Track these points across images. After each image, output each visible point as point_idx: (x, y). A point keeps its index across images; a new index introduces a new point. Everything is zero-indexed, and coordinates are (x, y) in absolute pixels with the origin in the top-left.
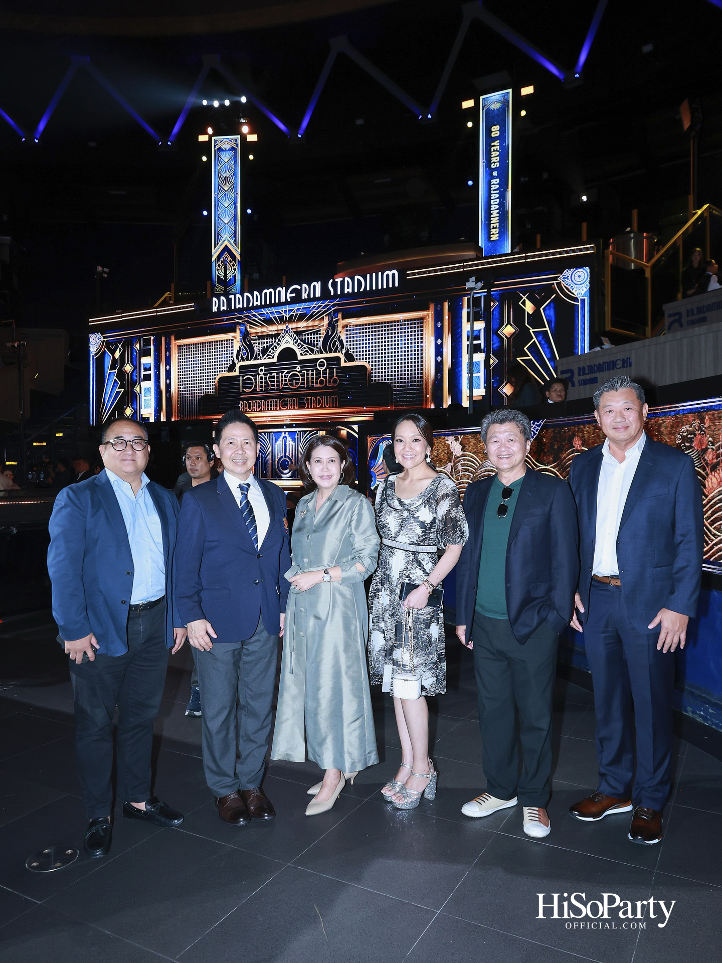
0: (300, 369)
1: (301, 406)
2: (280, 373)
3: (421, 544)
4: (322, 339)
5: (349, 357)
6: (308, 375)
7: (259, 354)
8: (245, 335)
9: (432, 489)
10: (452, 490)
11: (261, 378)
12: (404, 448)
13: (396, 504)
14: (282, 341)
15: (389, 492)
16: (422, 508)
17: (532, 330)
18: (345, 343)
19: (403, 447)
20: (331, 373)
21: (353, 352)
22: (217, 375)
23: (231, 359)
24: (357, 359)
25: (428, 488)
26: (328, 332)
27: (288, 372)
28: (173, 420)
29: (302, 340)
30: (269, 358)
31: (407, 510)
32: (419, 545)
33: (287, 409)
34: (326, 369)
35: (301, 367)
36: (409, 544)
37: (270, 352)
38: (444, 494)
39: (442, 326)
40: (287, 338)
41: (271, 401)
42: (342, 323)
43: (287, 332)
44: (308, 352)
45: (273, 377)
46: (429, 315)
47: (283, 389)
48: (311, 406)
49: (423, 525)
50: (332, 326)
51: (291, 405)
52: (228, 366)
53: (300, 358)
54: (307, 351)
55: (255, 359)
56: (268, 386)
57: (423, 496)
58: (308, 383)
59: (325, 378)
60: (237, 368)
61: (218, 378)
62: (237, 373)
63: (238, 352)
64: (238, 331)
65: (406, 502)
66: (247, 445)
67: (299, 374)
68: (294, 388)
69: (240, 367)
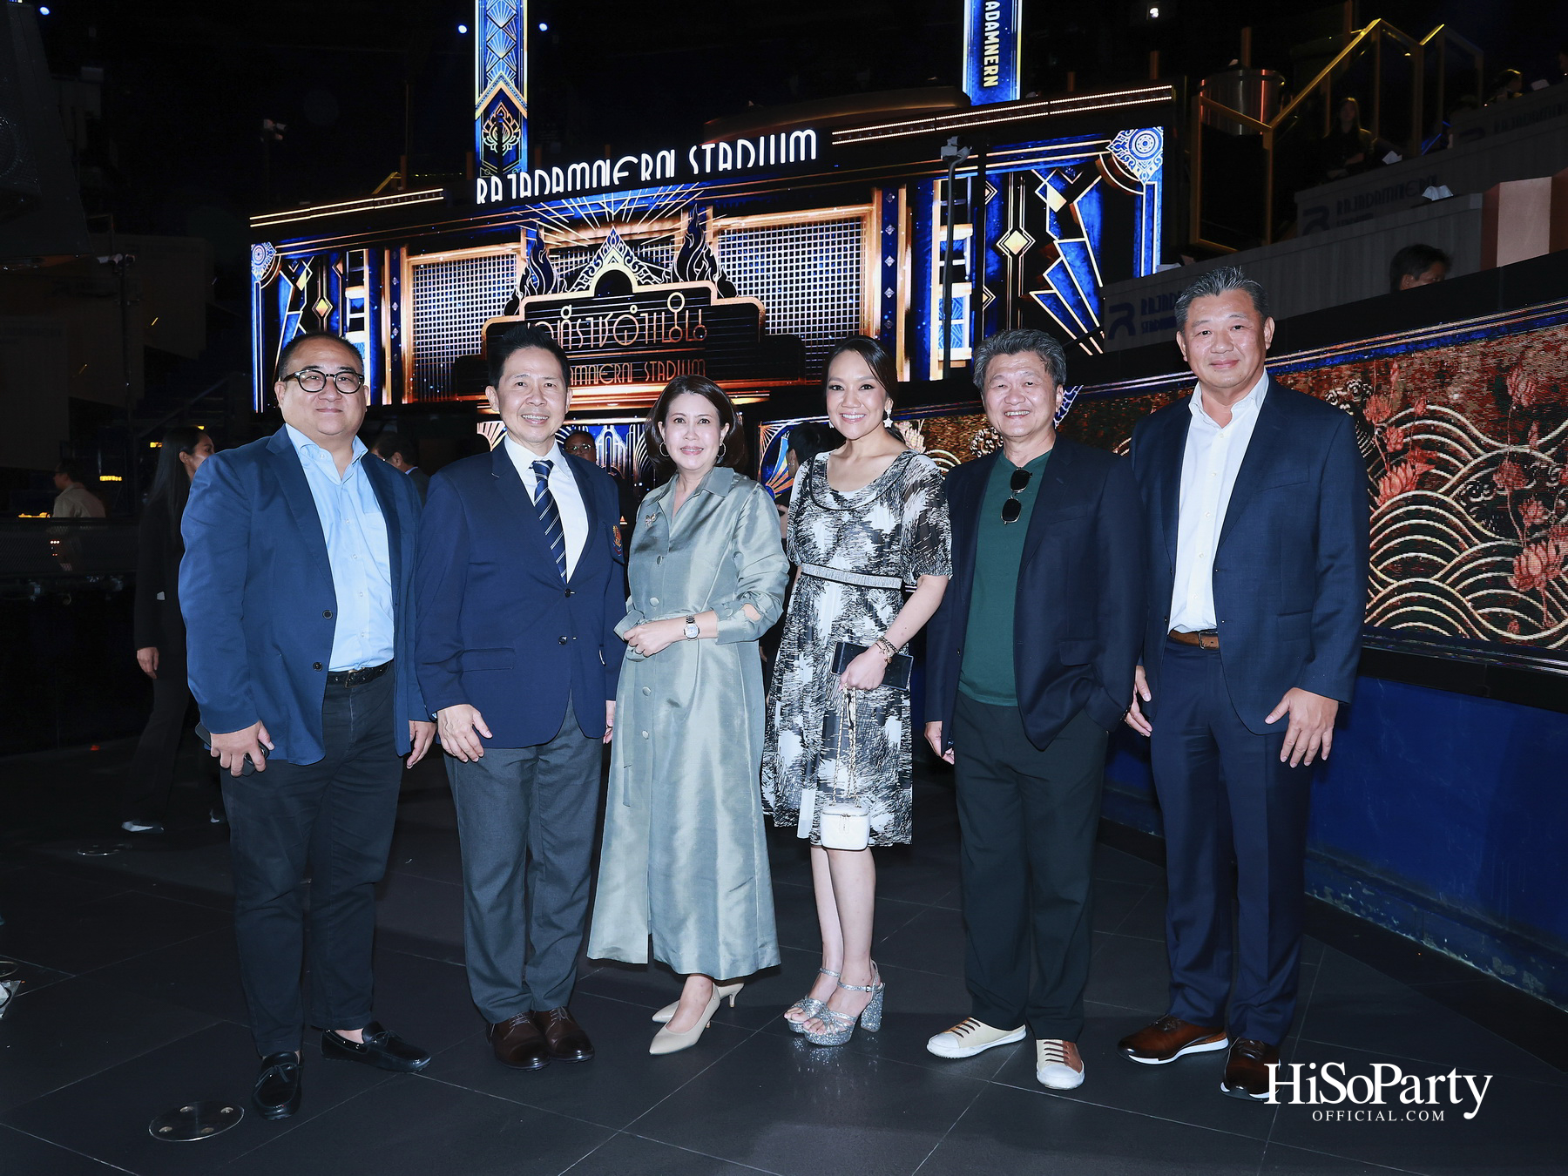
0: (636, 310)
1: (639, 378)
2: (601, 318)
3: (873, 572)
4: (677, 253)
5: (727, 289)
7: (562, 282)
8: (537, 248)
9: (895, 474)
10: (931, 475)
11: (566, 326)
12: (845, 401)
13: (829, 500)
14: (603, 258)
15: (816, 480)
16: (877, 507)
17: (1057, 242)
18: (718, 263)
19: (842, 400)
20: (693, 317)
21: (734, 279)
22: (486, 320)
23: (510, 290)
24: (740, 292)
25: (888, 471)
26: (687, 243)
27: (616, 316)
28: (405, 402)
29: (641, 258)
30: (581, 290)
31: (848, 510)
32: (869, 573)
33: (613, 383)
34: (683, 311)
35: (639, 306)
36: (852, 571)
38: (916, 481)
39: (896, 232)
40: (613, 252)
41: (583, 369)
42: (714, 224)
43: (613, 243)
44: (651, 279)
45: (588, 325)
46: (872, 211)
47: (605, 346)
48: (656, 379)
49: (877, 537)
50: (696, 231)
51: (621, 376)
52: (506, 303)
53: (636, 289)
54: (648, 277)
55: (555, 291)
56: (577, 341)
57: (878, 485)
58: (651, 336)
59: (682, 326)
60: (521, 308)
61: (486, 325)
62: (521, 317)
63: (524, 278)
64: (523, 239)
65: (848, 496)
66: (550, 389)
67: (634, 319)
68: (626, 344)
69: (529, 307)
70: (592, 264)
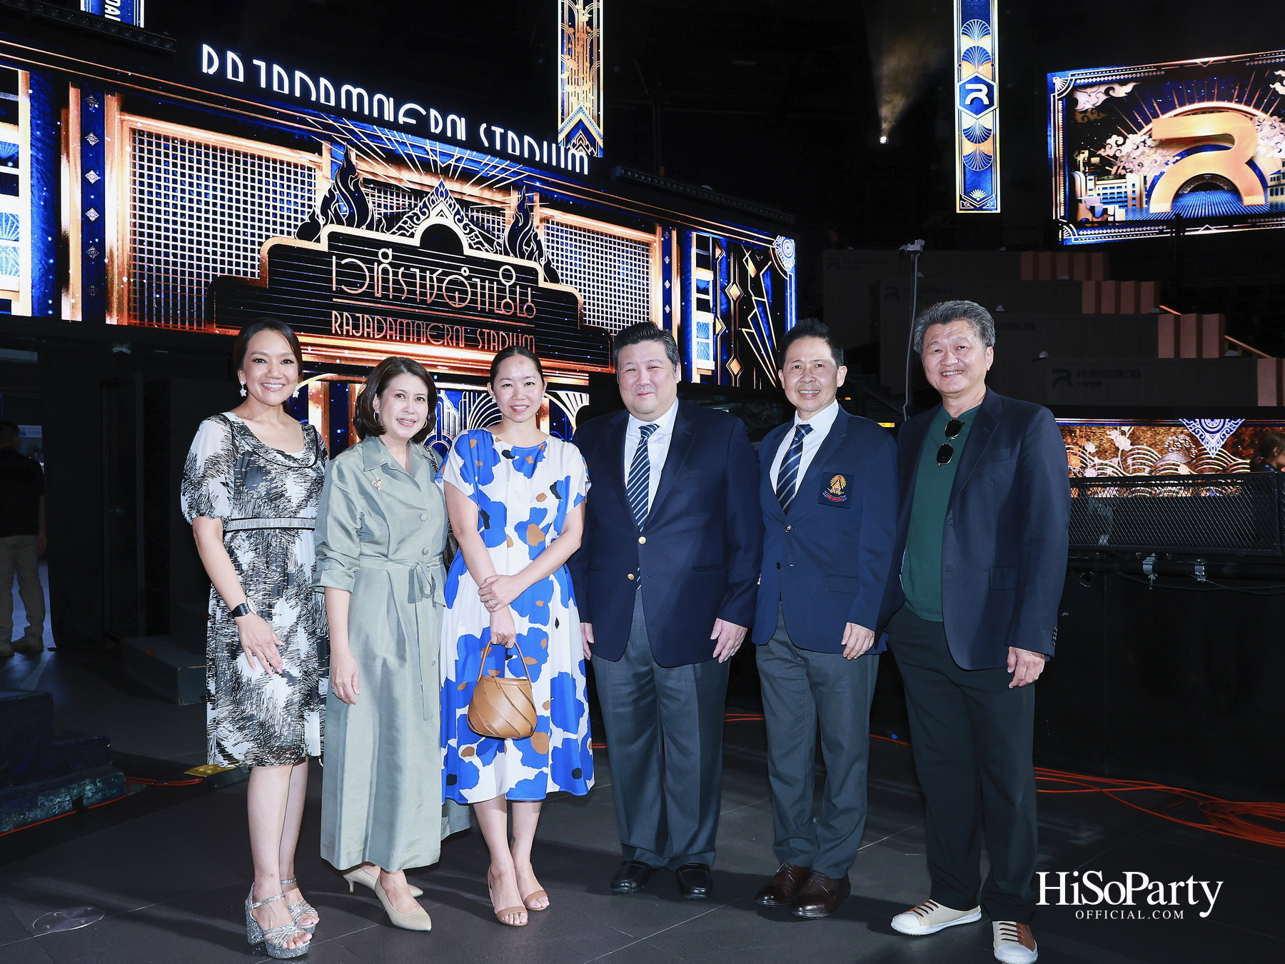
0: (467, 273)
1: (471, 344)
2: (428, 272)
4: (507, 227)
5: (552, 276)
6: (483, 288)
7: (379, 220)
8: (345, 172)
11: (385, 271)
14: (430, 209)
17: (754, 298)
18: (545, 249)
20: (524, 294)
21: (557, 267)
22: (268, 237)
23: (306, 210)
24: (562, 280)
26: (517, 221)
27: (445, 274)
28: (112, 320)
29: (472, 220)
30: (403, 235)
33: (443, 345)
34: (514, 285)
35: (471, 270)
37: (405, 222)
39: (670, 262)
40: (442, 206)
41: (408, 324)
42: (540, 212)
43: (442, 196)
44: (483, 246)
45: (414, 276)
46: (656, 240)
47: (433, 303)
48: (489, 348)
50: (525, 210)
51: (452, 339)
52: (299, 224)
53: (467, 251)
54: (479, 243)
55: (370, 227)
56: (402, 291)
58: (483, 303)
59: (514, 300)
60: (324, 233)
61: (268, 245)
62: (323, 246)
63: (327, 202)
64: (326, 153)
67: (466, 282)
68: (457, 306)
69: (332, 236)
70: (417, 210)
